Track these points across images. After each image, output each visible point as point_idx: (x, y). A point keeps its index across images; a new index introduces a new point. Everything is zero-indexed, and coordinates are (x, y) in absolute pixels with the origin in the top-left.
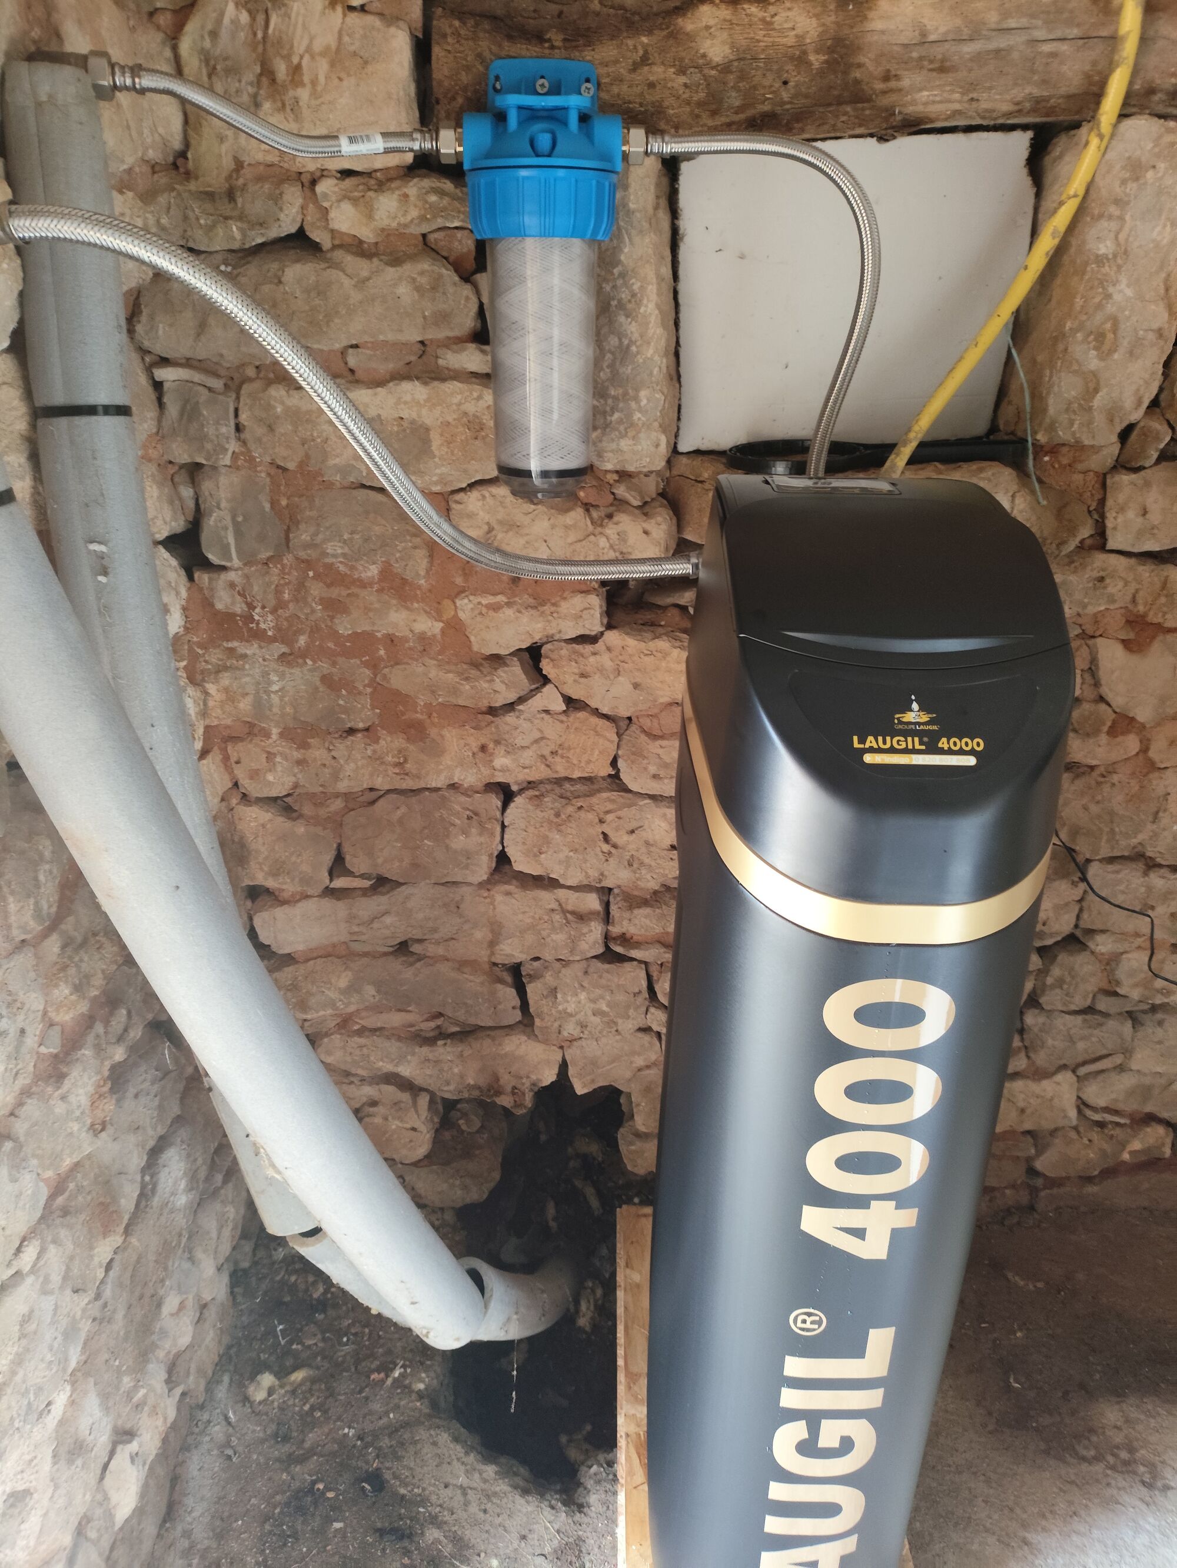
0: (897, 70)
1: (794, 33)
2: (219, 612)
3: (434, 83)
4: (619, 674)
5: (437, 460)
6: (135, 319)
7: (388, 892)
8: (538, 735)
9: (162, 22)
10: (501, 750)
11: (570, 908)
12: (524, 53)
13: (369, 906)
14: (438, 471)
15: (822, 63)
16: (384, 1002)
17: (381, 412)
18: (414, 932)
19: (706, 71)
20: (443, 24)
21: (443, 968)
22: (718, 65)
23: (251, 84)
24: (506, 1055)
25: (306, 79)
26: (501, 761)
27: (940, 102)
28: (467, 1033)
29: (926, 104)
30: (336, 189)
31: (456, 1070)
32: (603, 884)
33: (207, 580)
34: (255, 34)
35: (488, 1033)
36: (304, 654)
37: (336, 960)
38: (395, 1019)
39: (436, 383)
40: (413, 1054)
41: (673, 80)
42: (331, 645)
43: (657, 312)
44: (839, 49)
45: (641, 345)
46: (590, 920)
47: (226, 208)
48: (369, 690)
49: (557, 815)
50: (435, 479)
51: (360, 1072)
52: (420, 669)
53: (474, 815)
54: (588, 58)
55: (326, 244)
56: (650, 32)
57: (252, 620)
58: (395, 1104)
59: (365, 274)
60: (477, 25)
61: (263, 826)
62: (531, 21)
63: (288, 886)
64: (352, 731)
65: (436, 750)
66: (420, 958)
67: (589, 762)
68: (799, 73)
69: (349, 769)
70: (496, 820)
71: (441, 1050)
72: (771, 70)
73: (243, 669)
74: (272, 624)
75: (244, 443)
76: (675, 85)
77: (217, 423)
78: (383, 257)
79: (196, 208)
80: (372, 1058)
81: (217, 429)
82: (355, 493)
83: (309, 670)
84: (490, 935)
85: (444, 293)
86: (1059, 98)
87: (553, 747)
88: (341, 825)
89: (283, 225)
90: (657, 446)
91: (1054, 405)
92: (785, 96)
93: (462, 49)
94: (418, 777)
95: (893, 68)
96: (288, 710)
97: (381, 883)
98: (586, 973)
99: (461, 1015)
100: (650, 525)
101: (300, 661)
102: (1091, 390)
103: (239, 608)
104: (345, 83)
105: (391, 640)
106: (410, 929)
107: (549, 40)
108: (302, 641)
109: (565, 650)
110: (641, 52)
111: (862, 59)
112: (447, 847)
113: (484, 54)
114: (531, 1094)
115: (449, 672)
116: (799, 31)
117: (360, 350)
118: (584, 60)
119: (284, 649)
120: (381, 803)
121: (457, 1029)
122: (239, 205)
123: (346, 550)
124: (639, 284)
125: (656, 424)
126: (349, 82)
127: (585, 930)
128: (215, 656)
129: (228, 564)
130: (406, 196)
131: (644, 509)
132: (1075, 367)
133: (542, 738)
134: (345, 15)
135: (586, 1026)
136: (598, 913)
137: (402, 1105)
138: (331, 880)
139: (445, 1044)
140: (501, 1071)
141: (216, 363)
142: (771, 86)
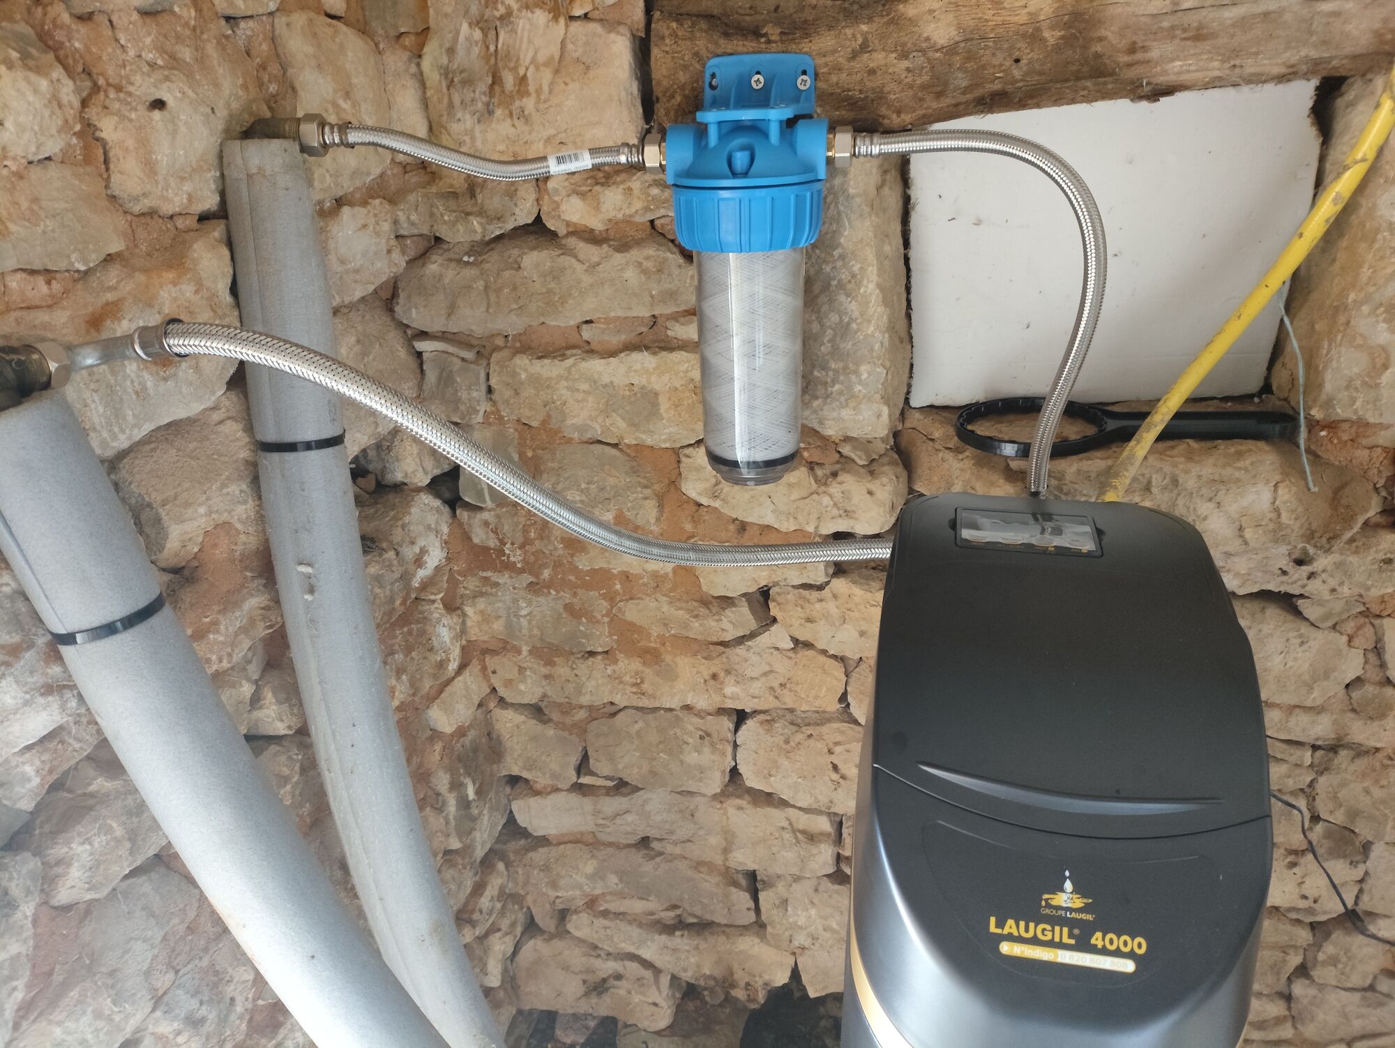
0: (1143, 41)
1: (1026, 10)
2: (476, 545)
3: (654, 83)
4: (844, 622)
5: (664, 421)
6: (394, 301)
7: (629, 794)
8: (767, 668)
9: (407, 43)
10: (730, 680)
11: (801, 827)
12: (740, 49)
13: (611, 805)
14: (665, 431)
15: (1058, 39)
16: (626, 890)
17: (614, 379)
18: (653, 832)
19: (931, 54)
20: (659, 27)
21: (682, 866)
22: (943, 48)
23: (484, 93)
24: (742, 952)
25: (531, 88)
26: (730, 689)
27: (1196, 71)
28: (703, 927)
29: (1179, 73)
30: (566, 184)
31: (692, 960)
32: (832, 810)
33: (466, 517)
34: (488, 48)
35: (723, 929)
36: (549, 585)
37: (584, 847)
38: (637, 906)
39: (664, 353)
40: (653, 940)
41: (894, 66)
42: (572, 578)
43: (878, 291)
44: (1076, 23)
45: (861, 323)
46: (820, 841)
47: (468, 205)
48: (606, 620)
49: (787, 742)
50: (663, 437)
51: (606, 947)
52: (653, 604)
53: (705, 735)
54: (805, 50)
55: (562, 231)
56: (870, 19)
57: (504, 555)
58: (638, 980)
59: (595, 259)
60: (693, 25)
61: (518, 727)
62: (748, 18)
63: (541, 780)
64: (592, 654)
65: (670, 675)
66: (660, 854)
67: (817, 697)
68: (1032, 50)
69: (591, 685)
70: (728, 741)
71: (678, 940)
72: (1000, 48)
73: (496, 595)
74: (520, 558)
75: (494, 403)
76: (897, 70)
77: (469, 388)
78: (612, 243)
79: (440, 206)
80: (615, 940)
81: (469, 394)
82: (593, 447)
83: (553, 599)
84: (724, 843)
85: (670, 275)
86: (1342, 59)
87: (782, 680)
88: (586, 731)
89: (519, 218)
90: (879, 416)
91: (1331, 383)
92: (1017, 73)
93: (679, 49)
94: (653, 697)
95: (1139, 39)
96: (536, 631)
97: (621, 786)
98: (816, 890)
99: (698, 910)
100: (874, 486)
101: (545, 590)
102: (1378, 366)
103: (492, 543)
104: (570, 86)
105: (626, 577)
106: (649, 829)
107: (765, 35)
108: (546, 574)
109: (791, 596)
110: (860, 41)
111: (1103, 32)
112: (682, 762)
113: (701, 52)
114: (764, 992)
115: (681, 609)
116: (1031, 8)
117: (593, 325)
118: (801, 53)
119: (531, 579)
120: (621, 714)
121: (695, 920)
122: (479, 201)
123: (584, 498)
124: (859, 266)
125: (878, 397)
126: (574, 86)
127: (815, 851)
128: (472, 584)
129: (483, 506)
130: (630, 189)
131: (871, 469)
132: (1359, 341)
133: (771, 672)
134: (567, 26)
135: (817, 939)
136: (829, 834)
137: (645, 981)
138: (578, 777)
139: (682, 935)
140: (736, 967)
141: (468, 335)
142: (1001, 65)
